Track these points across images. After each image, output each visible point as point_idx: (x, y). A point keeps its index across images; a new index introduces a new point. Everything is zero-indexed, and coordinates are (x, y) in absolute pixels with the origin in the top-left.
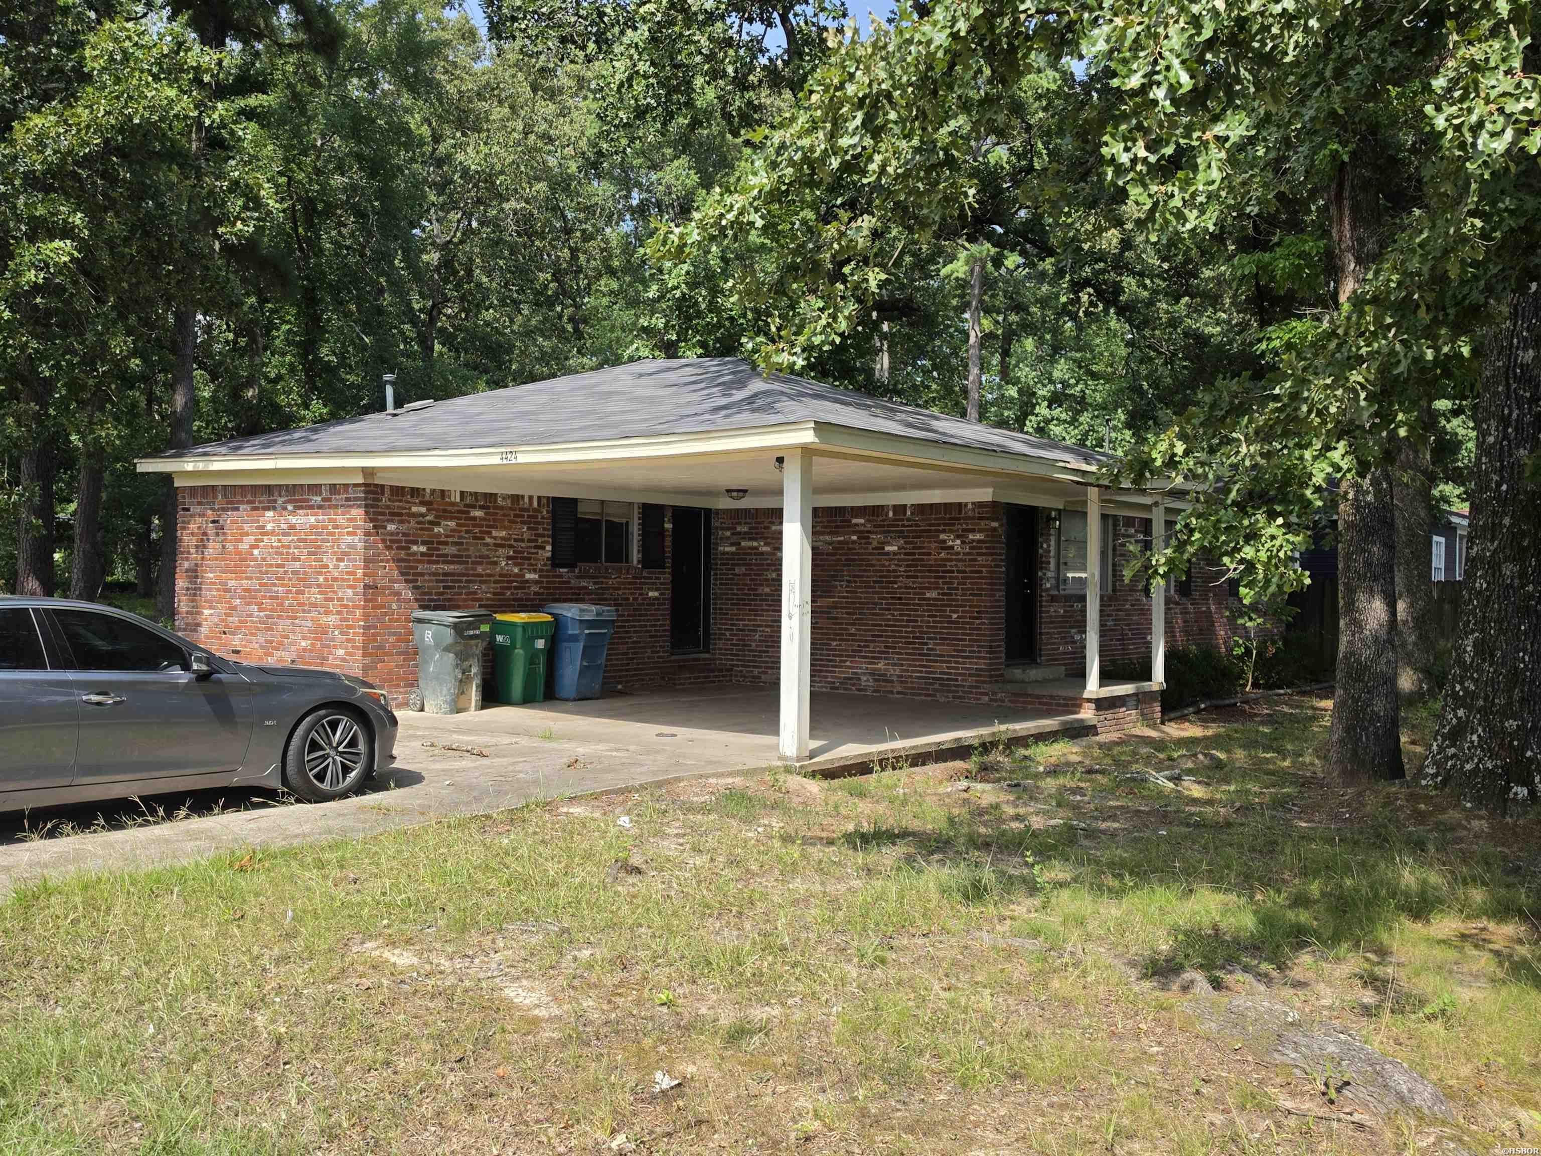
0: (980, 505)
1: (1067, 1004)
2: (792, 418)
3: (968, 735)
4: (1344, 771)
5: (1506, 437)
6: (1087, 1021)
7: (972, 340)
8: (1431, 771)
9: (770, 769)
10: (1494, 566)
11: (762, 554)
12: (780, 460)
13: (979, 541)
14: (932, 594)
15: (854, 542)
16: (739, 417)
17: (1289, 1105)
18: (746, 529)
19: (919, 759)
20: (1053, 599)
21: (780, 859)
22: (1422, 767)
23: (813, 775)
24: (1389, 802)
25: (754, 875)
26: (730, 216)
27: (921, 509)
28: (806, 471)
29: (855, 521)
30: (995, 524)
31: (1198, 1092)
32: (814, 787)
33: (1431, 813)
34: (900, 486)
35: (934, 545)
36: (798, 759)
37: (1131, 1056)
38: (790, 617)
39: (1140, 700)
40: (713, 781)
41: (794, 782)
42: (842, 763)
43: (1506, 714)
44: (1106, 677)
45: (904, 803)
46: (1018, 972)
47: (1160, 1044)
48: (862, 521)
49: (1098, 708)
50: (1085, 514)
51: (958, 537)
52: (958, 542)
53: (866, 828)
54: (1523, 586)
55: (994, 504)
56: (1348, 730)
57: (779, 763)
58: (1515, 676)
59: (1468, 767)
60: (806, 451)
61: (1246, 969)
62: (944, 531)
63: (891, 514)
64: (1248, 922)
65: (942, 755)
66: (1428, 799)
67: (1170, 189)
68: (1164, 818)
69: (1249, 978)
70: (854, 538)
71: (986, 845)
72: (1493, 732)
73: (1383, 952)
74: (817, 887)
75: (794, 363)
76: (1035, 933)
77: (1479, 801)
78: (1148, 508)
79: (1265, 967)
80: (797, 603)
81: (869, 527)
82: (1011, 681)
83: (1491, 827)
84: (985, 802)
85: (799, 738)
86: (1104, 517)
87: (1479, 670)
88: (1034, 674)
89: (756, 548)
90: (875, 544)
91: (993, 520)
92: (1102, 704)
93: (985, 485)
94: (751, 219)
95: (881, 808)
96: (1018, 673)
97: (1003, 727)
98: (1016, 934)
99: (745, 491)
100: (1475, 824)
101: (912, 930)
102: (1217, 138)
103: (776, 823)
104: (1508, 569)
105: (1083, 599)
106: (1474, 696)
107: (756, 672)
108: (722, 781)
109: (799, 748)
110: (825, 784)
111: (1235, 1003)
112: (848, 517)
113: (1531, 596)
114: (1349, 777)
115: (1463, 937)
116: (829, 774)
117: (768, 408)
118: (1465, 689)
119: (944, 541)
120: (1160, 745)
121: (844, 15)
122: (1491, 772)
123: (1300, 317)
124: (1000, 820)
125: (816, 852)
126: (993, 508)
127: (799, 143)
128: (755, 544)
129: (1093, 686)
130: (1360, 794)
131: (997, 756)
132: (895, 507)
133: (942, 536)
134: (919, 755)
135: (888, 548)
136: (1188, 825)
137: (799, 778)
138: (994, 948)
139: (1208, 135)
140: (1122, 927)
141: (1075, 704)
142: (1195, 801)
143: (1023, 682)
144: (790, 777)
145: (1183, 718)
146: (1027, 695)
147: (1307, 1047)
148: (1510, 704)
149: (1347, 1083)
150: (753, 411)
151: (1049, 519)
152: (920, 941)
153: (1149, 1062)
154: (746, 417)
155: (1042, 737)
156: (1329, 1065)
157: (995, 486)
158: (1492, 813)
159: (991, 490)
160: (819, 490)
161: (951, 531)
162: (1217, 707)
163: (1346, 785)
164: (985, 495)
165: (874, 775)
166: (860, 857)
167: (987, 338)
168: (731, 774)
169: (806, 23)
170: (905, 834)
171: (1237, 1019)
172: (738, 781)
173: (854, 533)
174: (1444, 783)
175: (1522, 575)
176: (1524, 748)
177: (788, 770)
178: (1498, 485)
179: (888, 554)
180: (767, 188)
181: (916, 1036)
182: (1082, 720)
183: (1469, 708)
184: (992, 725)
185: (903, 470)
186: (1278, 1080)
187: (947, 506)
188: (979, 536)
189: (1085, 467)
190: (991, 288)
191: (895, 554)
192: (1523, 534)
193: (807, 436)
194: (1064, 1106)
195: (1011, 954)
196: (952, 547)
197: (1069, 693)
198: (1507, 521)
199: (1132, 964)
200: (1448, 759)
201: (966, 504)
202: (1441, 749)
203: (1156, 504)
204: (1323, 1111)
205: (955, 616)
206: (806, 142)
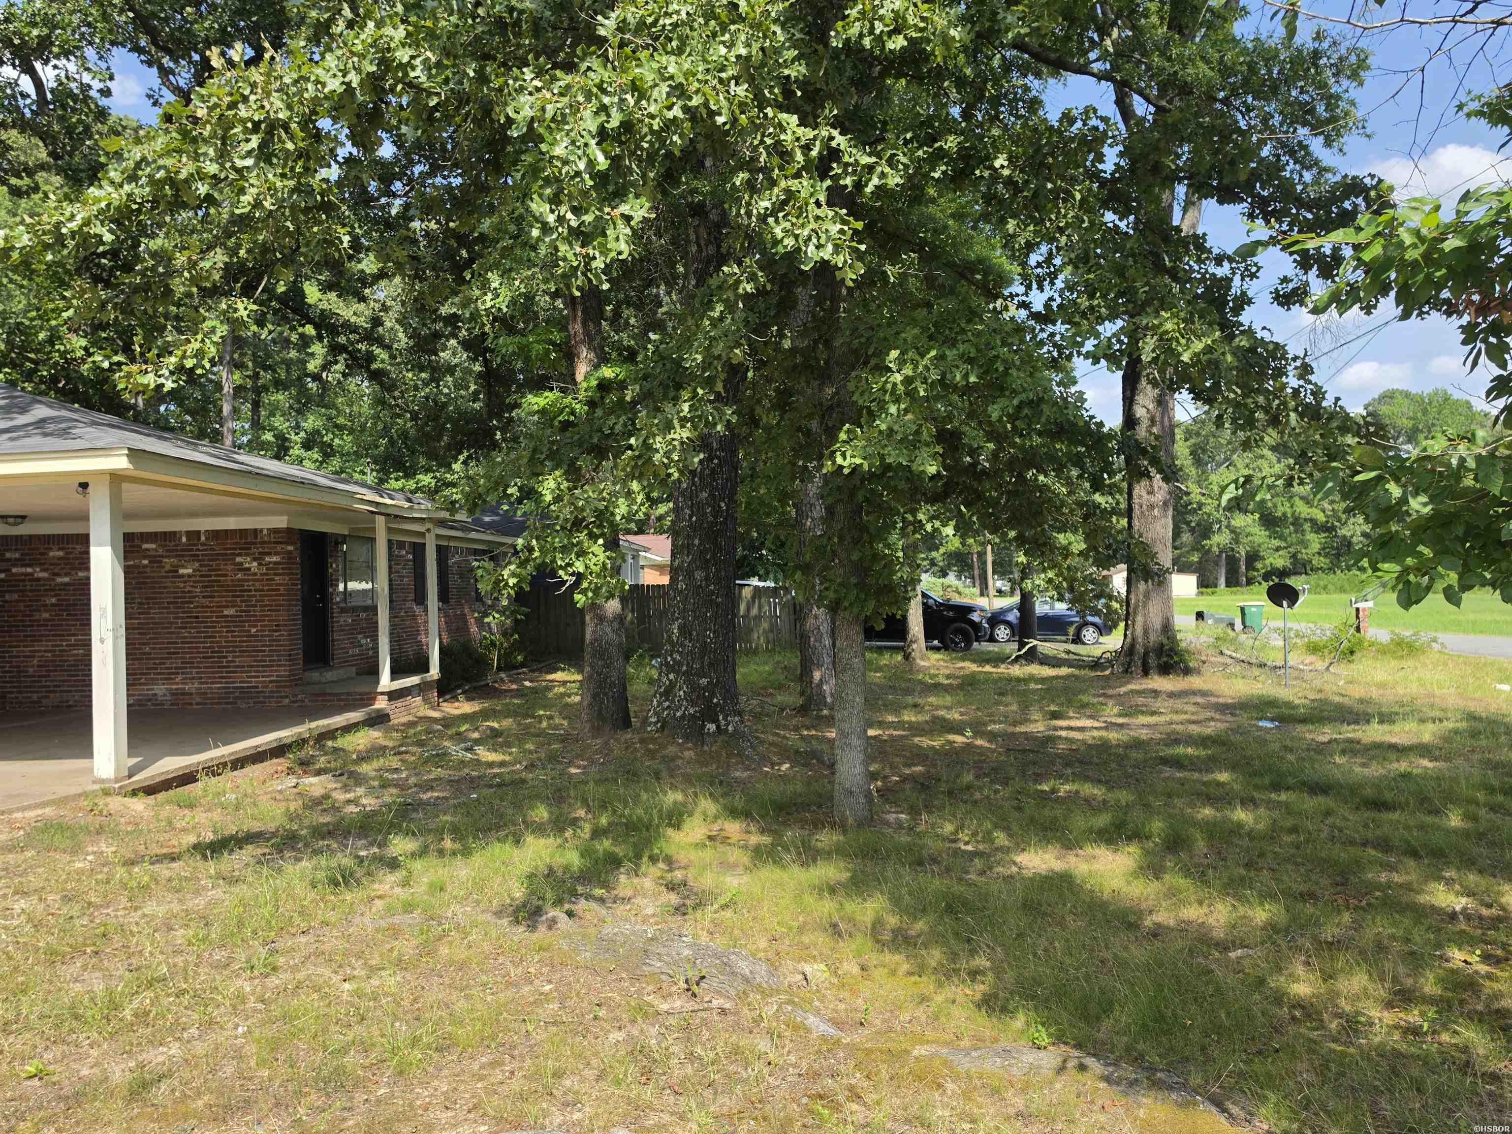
0: (276, 531)
1: (462, 966)
2: (99, 444)
3: (286, 734)
4: (593, 727)
5: (694, 484)
6: (484, 978)
7: (226, 390)
8: (653, 720)
9: (85, 795)
10: (690, 574)
11: (38, 580)
12: (84, 486)
13: (275, 563)
14: (231, 612)
15: (145, 566)
16: (27, 441)
17: (665, 1007)
18: (17, 555)
19: (239, 763)
20: (343, 611)
21: (124, 886)
22: (646, 718)
23: (134, 793)
24: (628, 745)
25: (97, 907)
26: (73, 225)
27: (216, 534)
28: (115, 498)
29: (145, 546)
30: (290, 548)
31: (596, 1018)
32: (139, 805)
33: (657, 751)
34: (193, 514)
35: (230, 567)
36: (117, 780)
37: (531, 999)
38: (102, 641)
39: (421, 689)
40: (18, 815)
41: (115, 803)
42: (163, 778)
43: (701, 674)
44: (396, 673)
45: (237, 808)
46: (407, 946)
47: (550, 982)
48: (153, 546)
49: (390, 700)
50: (373, 540)
51: (255, 559)
52: (255, 564)
53: (209, 837)
54: (708, 586)
55: (289, 531)
56: (595, 696)
57: (97, 787)
58: (704, 647)
59: (678, 714)
60: (116, 478)
61: (589, 897)
62: (240, 555)
63: (184, 539)
64: (573, 859)
65: (258, 757)
66: (653, 740)
67: (591, 252)
68: (473, 783)
69: (593, 905)
70: (146, 562)
71: (330, 834)
72: (694, 688)
73: (669, 861)
74: (176, 907)
75: (163, 385)
76: (409, 907)
77: (687, 738)
78: (422, 535)
79: (599, 892)
80: (110, 627)
81: (161, 551)
82: (308, 684)
83: (696, 754)
84: (318, 792)
85: (117, 761)
86: (390, 542)
87: (683, 645)
88: (330, 675)
89: (31, 574)
90: (168, 567)
91: (287, 543)
92: (393, 696)
93: (280, 513)
94: (98, 231)
95: (216, 815)
96: (315, 676)
97: (313, 725)
98: (390, 911)
99: (23, 517)
100: (686, 753)
101: (293, 931)
102: (622, 215)
103: (107, 848)
104: (699, 575)
105: (374, 609)
106: (679, 664)
107: (35, 697)
108: (31, 814)
109: (118, 769)
110: (151, 800)
111: (605, 932)
112: (137, 542)
113: (713, 593)
114: (597, 731)
115: (711, 838)
116: (150, 790)
117: (64, 433)
118: (673, 659)
119: (241, 564)
120: (448, 722)
121: (111, 78)
122: (692, 716)
123: (551, 389)
124: (335, 809)
125: (164, 870)
126: (289, 533)
127: (161, 162)
128: (29, 570)
129: (386, 682)
130: (607, 743)
131: (309, 751)
132: (189, 533)
133: (239, 559)
134: (238, 760)
135: (182, 571)
136: (491, 786)
137: (119, 798)
138: (377, 931)
139: (617, 212)
140: (480, 885)
141: (370, 698)
142: (491, 765)
143: (320, 683)
144: (109, 800)
145: (455, 698)
146: (324, 694)
147: (668, 955)
148: (702, 667)
149: (703, 977)
150: (46, 435)
151: (337, 543)
152: (303, 939)
153: (548, 1001)
154: (36, 441)
155: (348, 729)
156: (688, 967)
157: (288, 514)
158: (696, 745)
159: (285, 518)
160: (129, 516)
161: (247, 555)
162: (475, 688)
163: (594, 737)
164: (281, 522)
165: (199, 784)
166: (212, 867)
167: (239, 390)
168: (36, 806)
169: (67, 77)
170: (251, 838)
171: (607, 945)
172: (49, 811)
173: (145, 558)
174: (663, 727)
175: (707, 579)
176: (713, 695)
177: (106, 793)
178: (691, 517)
179: (183, 576)
180: (116, 203)
181: (337, 1039)
182: (378, 710)
183: (678, 673)
184: (303, 723)
185: (215, 498)
186: (650, 988)
187: (243, 533)
188: (274, 559)
189: (378, 499)
190: (240, 348)
191: (189, 576)
192: (706, 550)
193: (120, 462)
194: (495, 1064)
195: (395, 932)
196: (249, 569)
197: (365, 689)
198: (696, 542)
199: (498, 914)
200: (664, 709)
201: (261, 530)
202: (660, 704)
203: (429, 530)
204: (691, 1005)
205: (253, 630)
206: (169, 162)
